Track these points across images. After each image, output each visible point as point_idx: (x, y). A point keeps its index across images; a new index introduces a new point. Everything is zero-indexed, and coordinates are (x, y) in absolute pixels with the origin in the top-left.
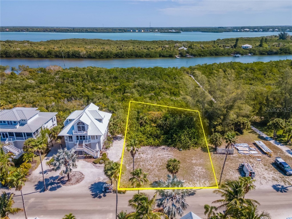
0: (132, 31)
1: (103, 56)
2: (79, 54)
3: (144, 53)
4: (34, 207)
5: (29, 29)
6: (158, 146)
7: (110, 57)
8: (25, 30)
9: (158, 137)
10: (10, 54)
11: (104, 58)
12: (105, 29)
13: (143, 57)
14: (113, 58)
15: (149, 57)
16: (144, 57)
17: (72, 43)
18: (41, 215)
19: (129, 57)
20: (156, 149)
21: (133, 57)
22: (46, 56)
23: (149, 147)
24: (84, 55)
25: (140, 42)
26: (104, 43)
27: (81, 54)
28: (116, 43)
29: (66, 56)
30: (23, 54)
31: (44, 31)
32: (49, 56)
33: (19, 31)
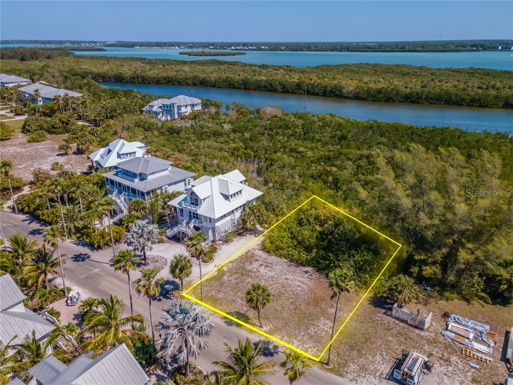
0: (500, 48)
1: (379, 98)
2: (340, 91)
3: (467, 97)
4: (91, 279)
5: (311, 47)
6: (301, 264)
7: (393, 101)
8: (305, 47)
9: (308, 249)
10: (249, 85)
11: (380, 101)
12: (441, 45)
13: (462, 105)
14: (400, 101)
15: (476, 106)
16: (465, 104)
17: (353, 71)
18: (87, 289)
19: (431, 103)
20: (292, 268)
21: (440, 104)
22: (293, 91)
23: (286, 261)
24: (348, 93)
25: (488, 73)
26: (409, 74)
27: (344, 91)
28: (431, 74)
29: (321, 93)
30: (265, 87)
31: (332, 50)
32: (297, 91)
33: (297, 51)
